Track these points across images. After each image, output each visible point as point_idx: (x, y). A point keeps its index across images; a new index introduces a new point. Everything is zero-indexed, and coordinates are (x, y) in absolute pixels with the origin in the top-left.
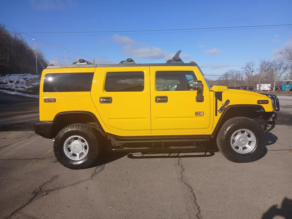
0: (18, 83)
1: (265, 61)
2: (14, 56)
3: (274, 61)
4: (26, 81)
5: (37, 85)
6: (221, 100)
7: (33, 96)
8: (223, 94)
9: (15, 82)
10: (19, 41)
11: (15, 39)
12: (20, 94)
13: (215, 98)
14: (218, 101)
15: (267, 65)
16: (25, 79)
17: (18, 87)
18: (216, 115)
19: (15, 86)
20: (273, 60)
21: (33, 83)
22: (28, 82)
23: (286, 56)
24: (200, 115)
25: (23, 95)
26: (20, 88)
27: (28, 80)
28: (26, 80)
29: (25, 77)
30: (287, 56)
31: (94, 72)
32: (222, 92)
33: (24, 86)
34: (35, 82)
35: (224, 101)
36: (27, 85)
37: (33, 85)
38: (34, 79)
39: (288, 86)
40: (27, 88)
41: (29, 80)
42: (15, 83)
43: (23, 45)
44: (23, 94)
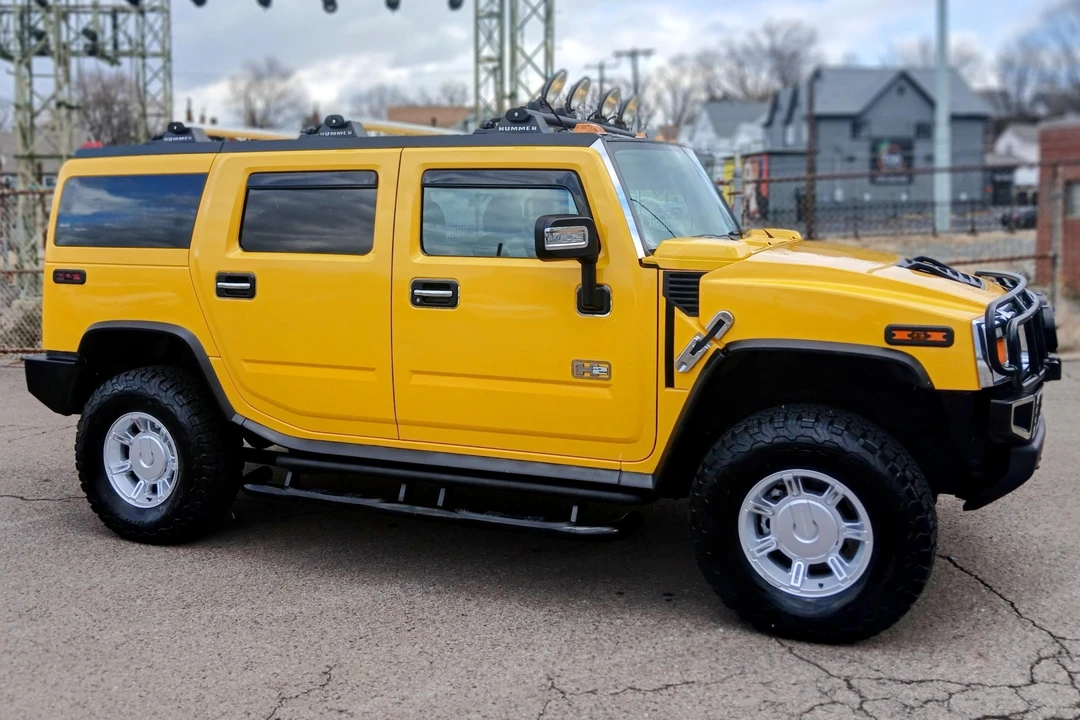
6: (692, 310)
8: (703, 281)
13: (663, 301)
14: (678, 313)
18: (670, 383)
24: (596, 377)
31: (207, 171)
32: (698, 275)
35: (707, 318)
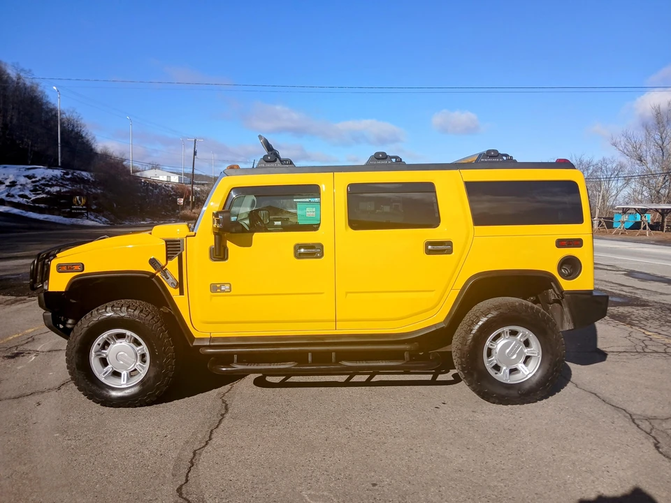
0: (15, 185)
1: (582, 159)
2: (15, 121)
3: (604, 160)
4: (33, 182)
5: (57, 192)
7: (46, 216)
9: (7, 183)
10: (26, 89)
11: (18, 83)
12: (16, 211)
15: (587, 170)
16: (29, 177)
17: (13, 196)
19: (7, 193)
20: (601, 159)
21: (49, 189)
22: (38, 186)
23: (625, 151)
25: (23, 214)
26: (17, 196)
27: (37, 179)
28: (34, 180)
29: (30, 173)
30: (627, 150)
33: (27, 193)
34: (52, 186)
36: (34, 190)
37: (48, 193)
38: (51, 179)
39: (625, 218)
40: (33, 197)
41: (40, 180)
42: (7, 186)
43: (35, 96)
44: (24, 211)
